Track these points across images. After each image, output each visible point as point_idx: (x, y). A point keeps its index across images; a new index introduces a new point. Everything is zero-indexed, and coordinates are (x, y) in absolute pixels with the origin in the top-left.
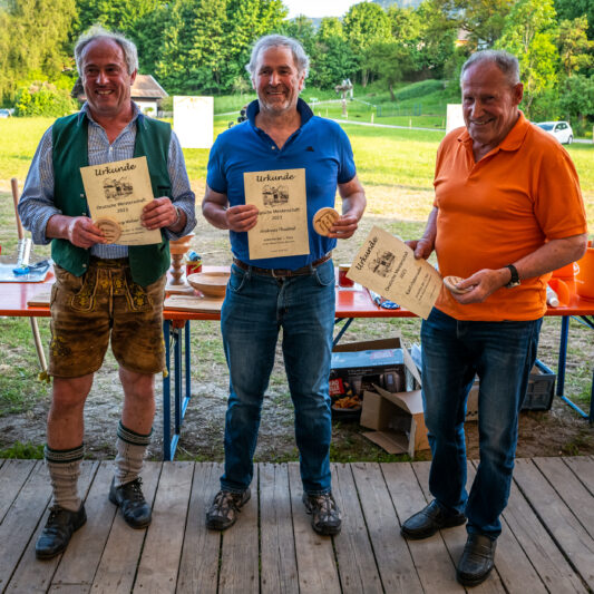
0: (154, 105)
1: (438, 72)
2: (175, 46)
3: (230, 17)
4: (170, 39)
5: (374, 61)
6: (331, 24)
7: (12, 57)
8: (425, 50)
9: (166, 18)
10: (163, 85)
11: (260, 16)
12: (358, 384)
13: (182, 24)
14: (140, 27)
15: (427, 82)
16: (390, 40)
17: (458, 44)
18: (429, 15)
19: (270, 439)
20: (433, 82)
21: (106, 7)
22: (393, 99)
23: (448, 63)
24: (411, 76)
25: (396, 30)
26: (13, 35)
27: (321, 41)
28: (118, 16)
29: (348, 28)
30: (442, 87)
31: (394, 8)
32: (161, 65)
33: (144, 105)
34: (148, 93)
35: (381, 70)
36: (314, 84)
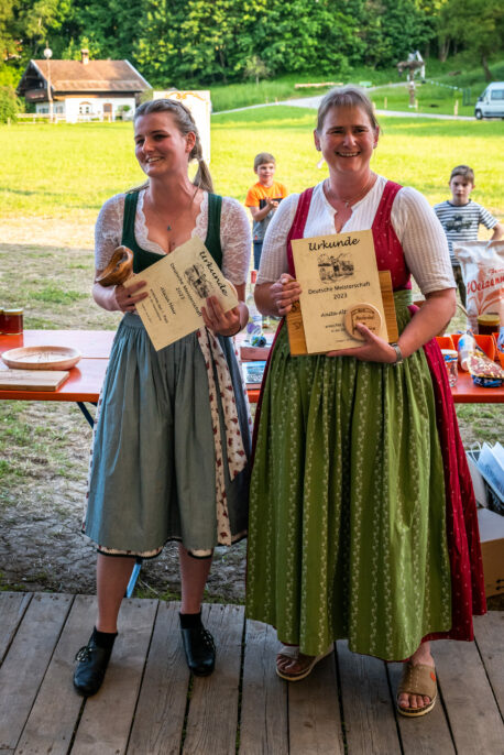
0: (131, 102)
2: (162, 17)
4: (155, 8)
5: (456, 24)
10: (145, 74)
22: (489, 77)
32: (142, 44)
33: (117, 103)
34: (123, 86)
35: (469, 36)
36: (366, 60)
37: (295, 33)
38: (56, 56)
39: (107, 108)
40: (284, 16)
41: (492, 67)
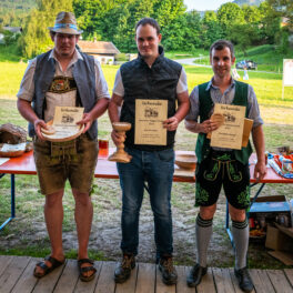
0: (112, 58)
1: (271, 40)
2: (125, 26)
3: (155, 11)
4: (122, 23)
5: (235, 35)
6: (210, 15)
7: (38, 32)
8: (263, 28)
9: (121, 11)
10: (118, 48)
11: (172, 10)
12: (263, 222)
13: (129, 15)
14: (107, 16)
15: (264, 46)
16: (244, 22)
17: (282, 25)
18: (265, 9)
19: (213, 253)
20: (268, 46)
21: (88, 6)
22: (246, 55)
23: (277, 35)
24: (255, 43)
25: (246, 18)
26: (39, 21)
27: (205, 23)
28: (95, 11)
29: (220, 17)
30: (273, 49)
31: (246, 5)
32: (117, 36)
33: (107, 58)
34: (110, 51)
35: (239, 40)
36: (201, 46)
37: (175, 35)
38: (84, 39)
39: (103, 60)
40: (171, 28)
41: (248, 51)
